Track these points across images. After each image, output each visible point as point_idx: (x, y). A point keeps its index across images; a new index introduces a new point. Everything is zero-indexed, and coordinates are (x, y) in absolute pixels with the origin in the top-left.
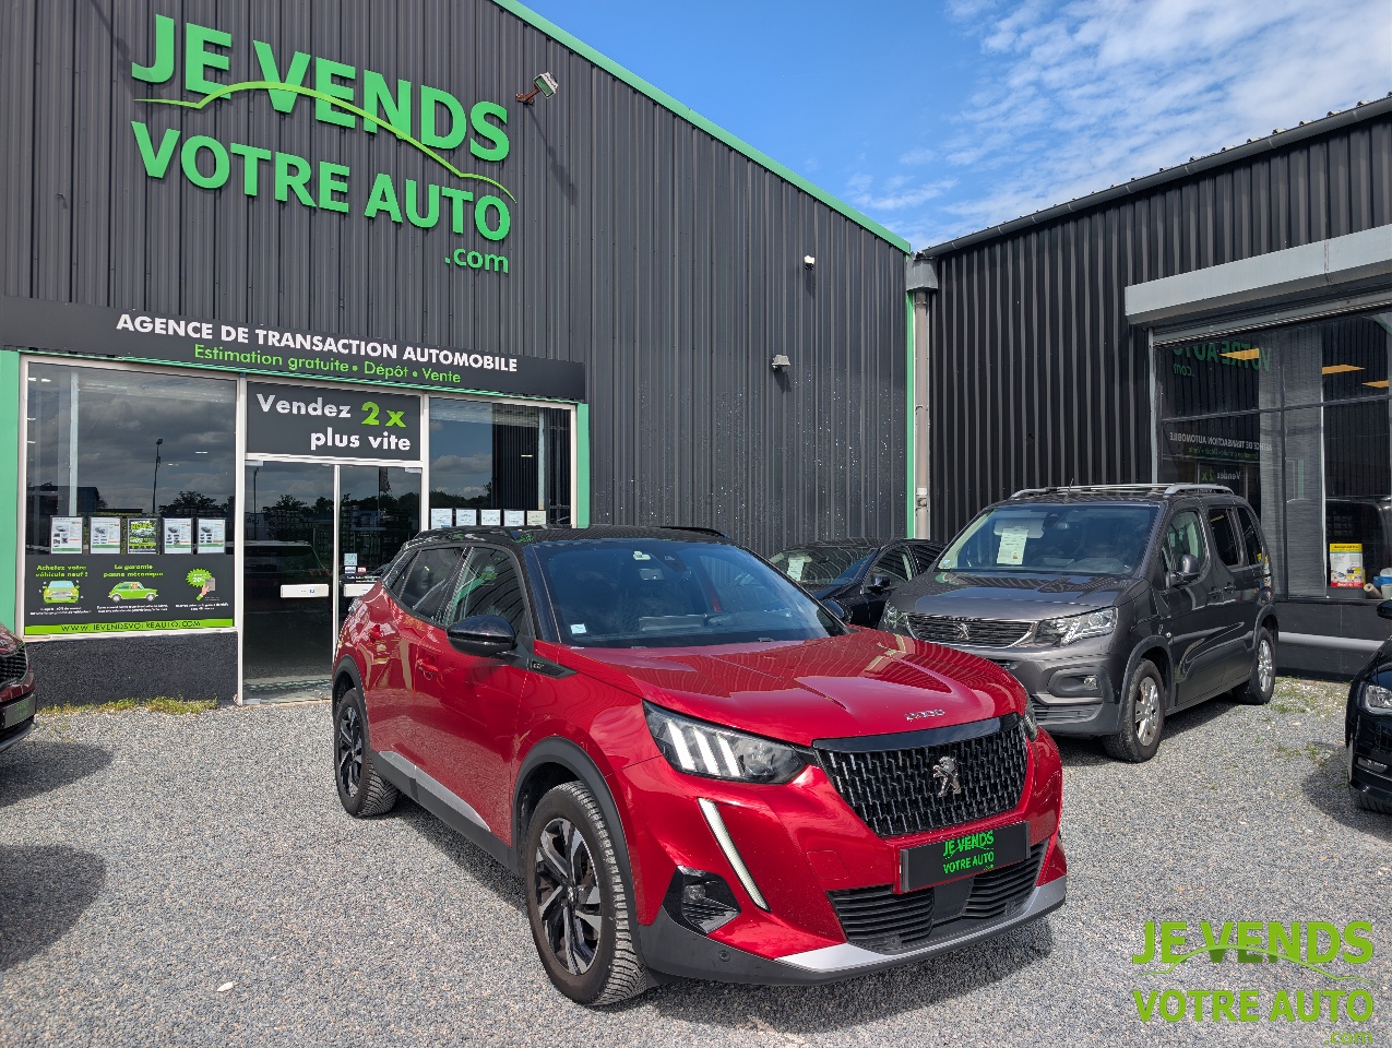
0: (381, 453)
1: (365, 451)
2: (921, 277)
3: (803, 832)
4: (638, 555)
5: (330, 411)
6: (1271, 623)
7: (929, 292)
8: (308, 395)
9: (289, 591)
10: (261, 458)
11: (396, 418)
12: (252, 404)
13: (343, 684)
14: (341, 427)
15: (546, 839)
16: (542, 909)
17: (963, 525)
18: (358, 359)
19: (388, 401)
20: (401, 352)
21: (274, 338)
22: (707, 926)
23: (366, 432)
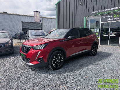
0: (116, 20)
5: (110, 16)
8: (107, 15)
9: (104, 35)
11: (118, 16)
18: (113, 10)
21: (104, 10)
23: (114, 18)
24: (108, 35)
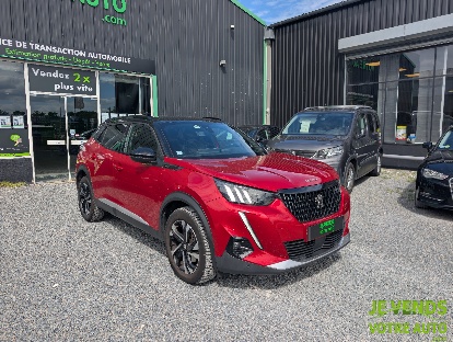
0: (81, 92)
1: (75, 91)
2: (269, 34)
3: (276, 222)
4: (196, 127)
5: (62, 77)
6: (381, 151)
7: (272, 40)
8: (52, 69)
9: (50, 142)
10: (35, 93)
11: (86, 79)
12: (30, 72)
13: (81, 175)
14: (66, 82)
15: (174, 227)
16: (173, 252)
17: (289, 120)
18: (70, 56)
19: (84, 73)
20: (87, 54)
21: (37, 47)
22: (242, 256)
23: (76, 85)
24: (62, 143)
